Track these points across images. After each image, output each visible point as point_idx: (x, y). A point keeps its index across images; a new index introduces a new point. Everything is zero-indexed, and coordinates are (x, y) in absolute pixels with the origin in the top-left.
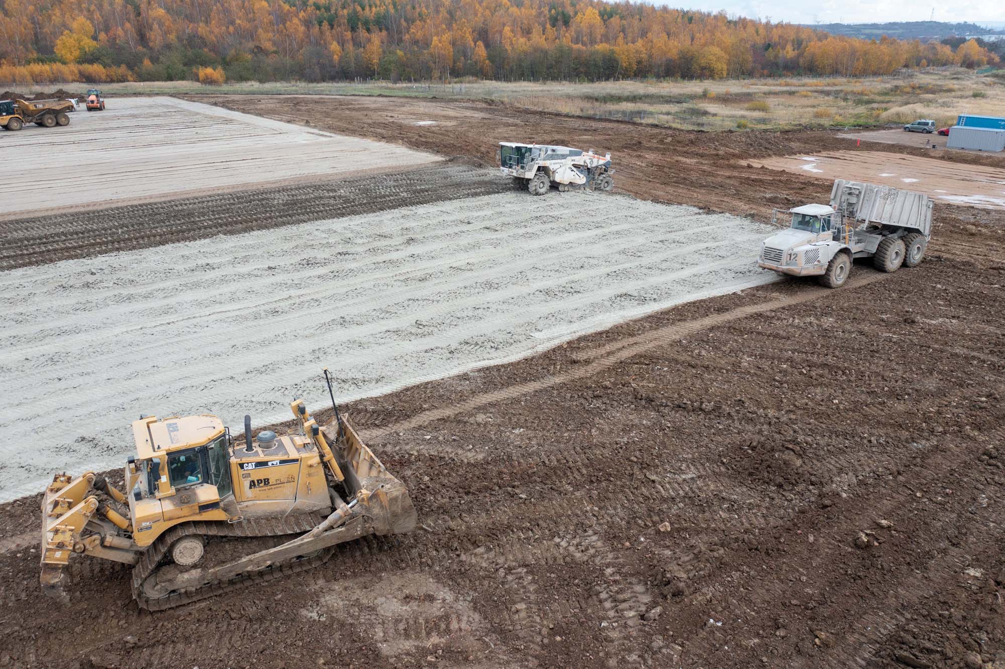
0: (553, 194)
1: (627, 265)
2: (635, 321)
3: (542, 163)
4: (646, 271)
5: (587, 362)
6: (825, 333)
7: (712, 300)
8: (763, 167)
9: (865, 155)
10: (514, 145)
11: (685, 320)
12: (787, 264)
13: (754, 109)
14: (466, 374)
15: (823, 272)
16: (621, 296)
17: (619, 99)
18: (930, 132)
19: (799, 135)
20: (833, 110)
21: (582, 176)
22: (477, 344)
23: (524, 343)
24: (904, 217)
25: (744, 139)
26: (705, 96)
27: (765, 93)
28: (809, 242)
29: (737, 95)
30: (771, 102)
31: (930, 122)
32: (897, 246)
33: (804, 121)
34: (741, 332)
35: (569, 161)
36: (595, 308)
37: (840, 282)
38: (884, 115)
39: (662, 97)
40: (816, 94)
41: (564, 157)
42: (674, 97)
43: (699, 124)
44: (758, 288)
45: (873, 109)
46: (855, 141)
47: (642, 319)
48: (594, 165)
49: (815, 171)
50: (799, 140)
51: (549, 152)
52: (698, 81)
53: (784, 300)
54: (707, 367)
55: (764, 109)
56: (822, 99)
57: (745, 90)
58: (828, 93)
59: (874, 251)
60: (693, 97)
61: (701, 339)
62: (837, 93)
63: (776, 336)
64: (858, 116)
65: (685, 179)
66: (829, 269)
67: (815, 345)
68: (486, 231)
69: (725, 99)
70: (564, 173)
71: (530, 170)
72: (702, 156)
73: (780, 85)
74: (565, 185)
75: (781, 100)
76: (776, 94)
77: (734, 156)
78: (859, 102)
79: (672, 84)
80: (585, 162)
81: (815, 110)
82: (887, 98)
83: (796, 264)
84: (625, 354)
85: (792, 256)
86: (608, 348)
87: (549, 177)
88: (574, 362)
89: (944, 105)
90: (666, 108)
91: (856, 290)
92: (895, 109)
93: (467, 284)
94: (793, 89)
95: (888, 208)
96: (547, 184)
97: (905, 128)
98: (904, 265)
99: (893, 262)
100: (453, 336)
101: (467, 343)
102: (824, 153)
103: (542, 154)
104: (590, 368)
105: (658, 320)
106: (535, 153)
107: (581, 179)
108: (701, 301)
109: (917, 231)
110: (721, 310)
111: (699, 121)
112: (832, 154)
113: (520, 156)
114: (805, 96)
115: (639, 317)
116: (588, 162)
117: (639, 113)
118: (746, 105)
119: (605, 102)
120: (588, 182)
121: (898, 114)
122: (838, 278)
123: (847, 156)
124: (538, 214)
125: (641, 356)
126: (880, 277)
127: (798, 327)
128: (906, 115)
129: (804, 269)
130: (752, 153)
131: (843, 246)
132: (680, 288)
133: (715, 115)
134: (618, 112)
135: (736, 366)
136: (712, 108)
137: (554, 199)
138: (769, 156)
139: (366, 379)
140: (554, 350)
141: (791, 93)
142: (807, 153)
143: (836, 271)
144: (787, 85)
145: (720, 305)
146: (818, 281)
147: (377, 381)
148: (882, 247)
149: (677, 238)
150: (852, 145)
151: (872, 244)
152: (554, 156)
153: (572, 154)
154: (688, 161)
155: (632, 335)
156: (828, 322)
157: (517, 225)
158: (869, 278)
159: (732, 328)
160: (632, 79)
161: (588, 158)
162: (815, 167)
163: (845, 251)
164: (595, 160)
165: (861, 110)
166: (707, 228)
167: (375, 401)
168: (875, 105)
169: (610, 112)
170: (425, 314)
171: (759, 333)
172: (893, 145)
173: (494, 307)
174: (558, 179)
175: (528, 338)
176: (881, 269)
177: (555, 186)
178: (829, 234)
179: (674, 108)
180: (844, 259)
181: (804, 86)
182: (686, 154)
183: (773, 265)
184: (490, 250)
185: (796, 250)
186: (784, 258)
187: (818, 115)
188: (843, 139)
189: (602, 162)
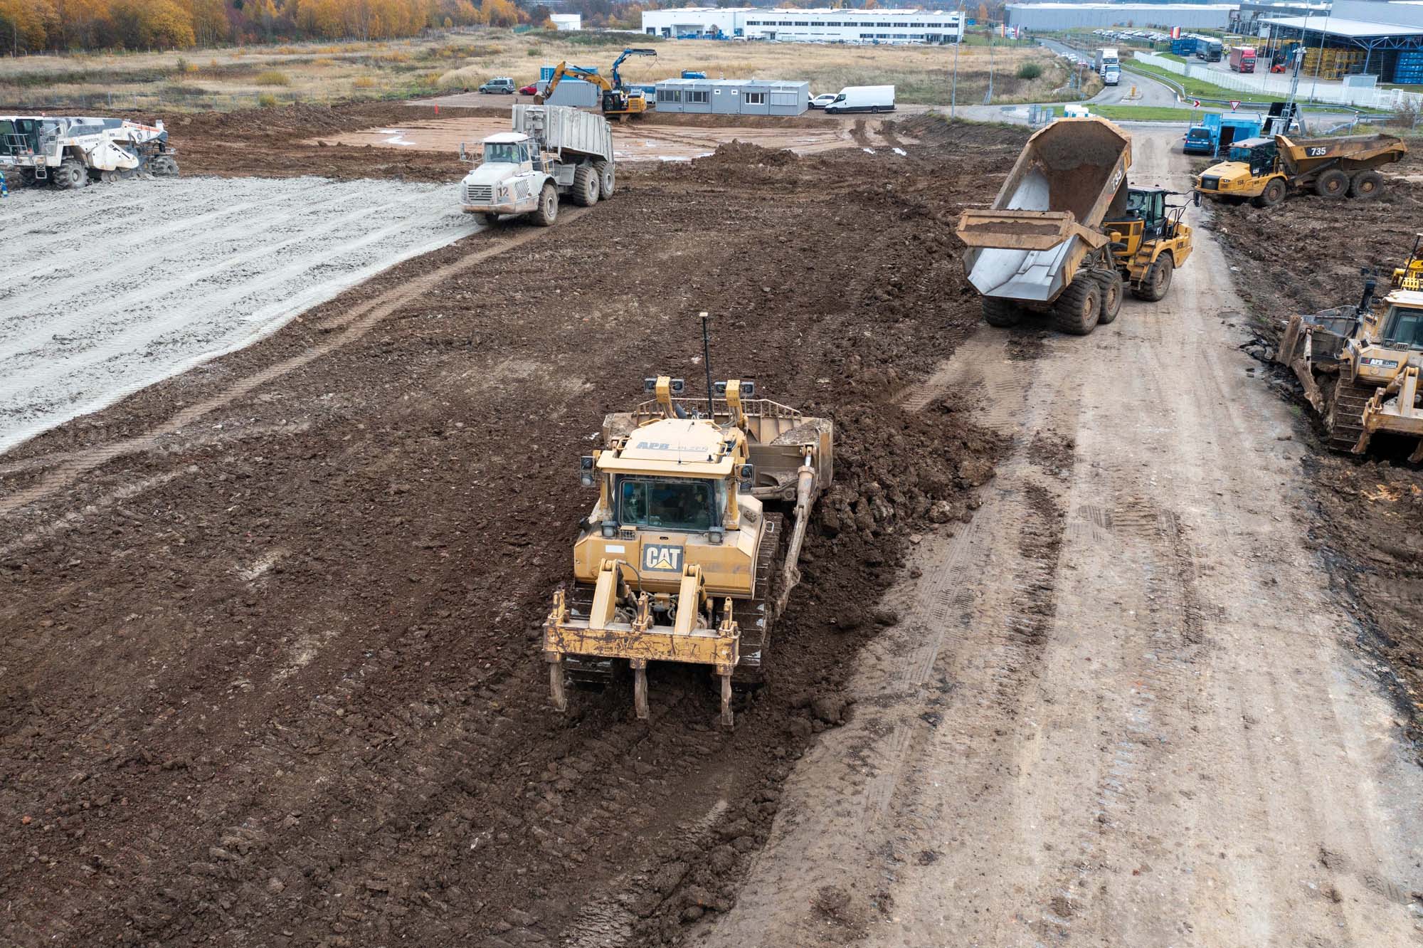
0: (94, 186)
1: (290, 242)
2: (361, 286)
3: (69, 142)
4: (323, 243)
5: (341, 329)
6: (573, 261)
7: (430, 254)
8: (339, 144)
9: (452, 123)
10: (14, 118)
11: (418, 275)
12: (499, 201)
13: (269, 84)
14: (195, 369)
15: (535, 207)
16: (318, 267)
17: (47, 80)
18: (510, 93)
19: (354, 108)
20: (375, 80)
21: (131, 156)
22: (175, 341)
23: (240, 329)
24: (590, 144)
25: (293, 114)
26: (182, 70)
27: (268, 64)
28: (514, 174)
29: (229, 67)
30: (287, 73)
31: (508, 79)
32: (591, 175)
33: (347, 93)
34: (490, 274)
35: (107, 136)
36: (294, 285)
37: (552, 218)
38: (441, 80)
39: (117, 74)
40: (337, 62)
41: (97, 129)
42: (136, 74)
43: (203, 106)
44: (472, 237)
45: (420, 76)
46: (432, 109)
47: (367, 282)
48: (144, 140)
49: (405, 144)
50: (360, 113)
51: (74, 124)
52: (155, 53)
53: (502, 245)
54: (483, 306)
55: (281, 82)
56: (347, 68)
57: (235, 61)
58: (353, 61)
59: (571, 182)
60: (164, 73)
61: (453, 285)
62: (365, 60)
63: (528, 271)
64: (409, 86)
65: (256, 160)
66: (540, 204)
67: (572, 271)
69: (218, 73)
70: (104, 154)
71: (53, 154)
72: (247, 138)
73: (281, 53)
74: (109, 173)
75: (298, 70)
76: (283, 64)
77: (290, 135)
78: (398, 70)
79: (119, 58)
80: (130, 135)
81: (351, 80)
82: (429, 64)
83: (507, 200)
84: (381, 313)
85: (503, 191)
86: (353, 313)
87: (83, 163)
88: (327, 331)
89: (504, 65)
90: (135, 88)
91: (572, 224)
92: (453, 73)
93: (83, 290)
94: (305, 57)
95: (575, 131)
96: (83, 173)
97: (481, 90)
98: (601, 198)
99: (592, 196)
100: (139, 336)
101: (160, 343)
102: (403, 124)
103: (63, 127)
104: (348, 334)
105: (389, 279)
106: (49, 129)
107: (132, 162)
108: (419, 257)
109: (602, 158)
110: (448, 261)
111: (200, 102)
112: (413, 124)
113: (30, 136)
114: (326, 65)
115: (361, 281)
116: (135, 134)
118: (254, 79)
119: (27, 86)
120: (141, 165)
121: (458, 78)
122: (551, 214)
123: (433, 125)
124: (105, 208)
125: (401, 312)
126: (584, 211)
127: (541, 260)
128: (468, 79)
129: (521, 205)
130: (314, 130)
131: (548, 176)
132: (381, 251)
133: (217, 93)
134: (60, 98)
135: (512, 301)
136: (207, 85)
137: (103, 191)
138: (337, 132)
139: (53, 401)
140: (288, 327)
141: (306, 62)
142: (383, 126)
143: (547, 206)
144: (293, 52)
145: (446, 256)
146: (531, 220)
147: (73, 400)
148: (579, 177)
149: (331, 208)
150: (430, 114)
151: (567, 176)
152: (82, 131)
153: (108, 125)
154: (235, 145)
155: (369, 297)
156: (569, 252)
157: (82, 222)
158: (574, 214)
159: (475, 272)
160: (44, 54)
161: (128, 130)
162: (403, 140)
163: (549, 181)
164: (144, 132)
165: (407, 77)
166: (354, 195)
167: (97, 415)
168: (421, 72)
170: (62, 326)
171: (508, 272)
172: (478, 109)
173: (155, 305)
174: (98, 164)
175: (240, 323)
176: (582, 203)
177: (95, 175)
178: (528, 164)
179: (148, 88)
180: (550, 190)
181: (314, 53)
182: (222, 136)
183: (483, 205)
184: (71, 252)
185: (505, 183)
186: (495, 195)
187: (356, 86)
188: (417, 107)
189: (154, 135)
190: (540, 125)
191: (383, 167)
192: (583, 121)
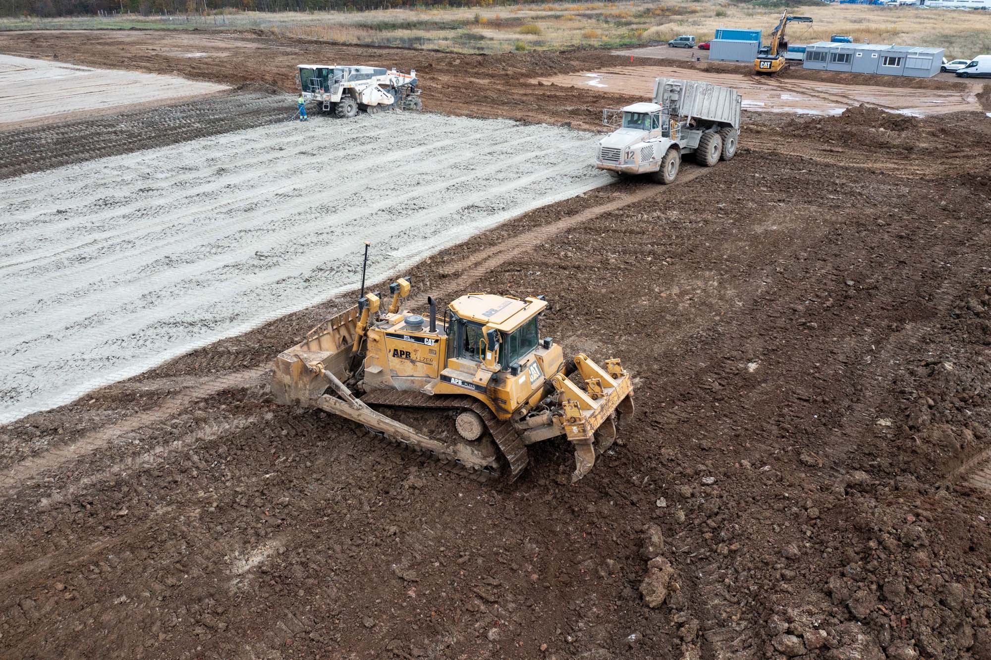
0: (362, 116)
1: (463, 179)
2: (491, 231)
3: (347, 85)
4: (485, 183)
5: (457, 275)
6: (675, 225)
7: (559, 204)
8: (553, 84)
9: (640, 70)
10: (315, 67)
11: (540, 225)
12: (626, 163)
13: (528, 33)
14: (330, 301)
15: (657, 169)
16: (468, 208)
17: (394, 26)
18: (691, 47)
19: (577, 55)
20: (599, 32)
21: (389, 95)
22: (332, 269)
23: (383, 264)
24: (719, 113)
25: (528, 59)
26: (477, 21)
27: (533, 18)
28: (643, 140)
29: (507, 20)
30: (541, 25)
31: (691, 37)
32: (715, 140)
33: (576, 42)
34: (598, 232)
35: (374, 81)
36: (445, 222)
37: (672, 178)
38: (645, 34)
39: (436, 23)
40: (579, 18)
41: (368, 76)
42: (448, 23)
43: (478, 49)
44: (598, 190)
45: (632, 30)
46: (629, 58)
47: (497, 228)
48: (401, 84)
49: (600, 86)
50: (577, 59)
51: (353, 72)
52: (466, 8)
53: (625, 199)
54: (578, 267)
55: (535, 32)
56: (585, 22)
57: (513, 15)
58: (589, 17)
59: (696, 146)
60: (466, 23)
61: (562, 240)
62: (598, 16)
63: (632, 232)
64: (622, 37)
65: (485, 97)
66: (662, 166)
67: (670, 237)
68: (302, 156)
69: (497, 24)
70: (371, 95)
71: (335, 93)
72: (492, 76)
73: (544, 10)
74: (373, 107)
75: (549, 23)
76: (543, 18)
77: (522, 75)
78: (619, 24)
79: (442, 12)
80: (391, 80)
81: (583, 32)
82: (642, 20)
83: (633, 162)
84: (493, 263)
85: (630, 154)
86: (473, 259)
87: (356, 99)
88: (444, 276)
90: (442, 33)
91: (687, 184)
92: (654, 29)
93: (301, 210)
94: (558, 13)
95: (706, 103)
96: (355, 107)
97: (669, 44)
98: (722, 159)
99: (713, 157)
100: (304, 264)
101: (321, 270)
102: (604, 70)
103: (346, 74)
104: (460, 281)
105: (514, 227)
106: (338, 75)
107: (389, 99)
108: (549, 206)
109: (729, 125)
110: (571, 213)
111: (478, 45)
112: (611, 70)
113: (323, 79)
114: (570, 20)
115: (494, 226)
116: (394, 80)
117: (418, 39)
118: (518, 29)
119: (380, 30)
120: (396, 102)
121: (657, 33)
122: (670, 174)
123: (626, 71)
124: (355, 136)
125: (510, 264)
126: (704, 171)
127: (648, 222)
128: (664, 34)
129: (642, 166)
130: (540, 72)
131: (673, 142)
132: (523, 196)
133: (492, 39)
134: (396, 39)
135: (605, 263)
136: (487, 33)
137: (365, 120)
138: (556, 74)
139: (218, 319)
140: (418, 267)
141: (557, 17)
142: (589, 70)
143: (668, 167)
144: (551, 10)
145: (570, 208)
146: (652, 179)
147: (232, 320)
148: (703, 142)
149: (505, 150)
150: (627, 62)
151: (693, 140)
152: (358, 77)
153: (376, 73)
154: (481, 81)
155: (492, 244)
156: (674, 214)
157: (335, 147)
158: (694, 173)
159: (587, 228)
160: (401, 8)
161: (392, 77)
162: (600, 82)
163: (674, 147)
164: (401, 79)
165: (623, 30)
166: (529, 138)
167: (236, 340)
168: (634, 26)
169: (388, 40)
170: (264, 244)
171: (615, 231)
172: (663, 60)
173: (338, 231)
174: (365, 101)
175: (386, 258)
176: (703, 164)
177: (363, 108)
178: (659, 130)
179: (451, 34)
180: (674, 154)
181: (566, 10)
182: (477, 75)
183: (612, 165)
184: (313, 174)
185: (633, 148)
186: (623, 157)
187: (586, 37)
188: (618, 56)
189: (408, 80)
190: (675, 97)
191: (570, 108)
192: (715, 94)
